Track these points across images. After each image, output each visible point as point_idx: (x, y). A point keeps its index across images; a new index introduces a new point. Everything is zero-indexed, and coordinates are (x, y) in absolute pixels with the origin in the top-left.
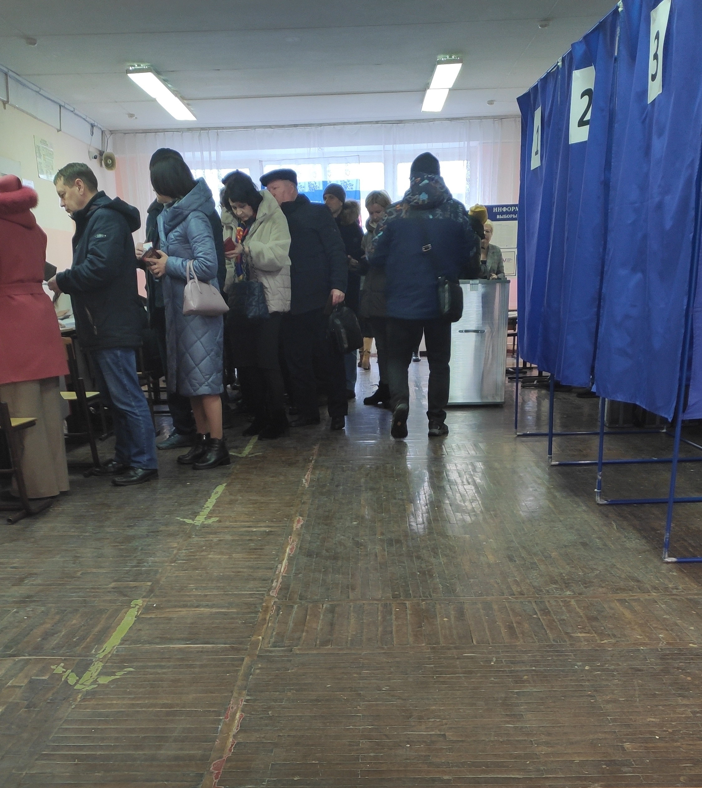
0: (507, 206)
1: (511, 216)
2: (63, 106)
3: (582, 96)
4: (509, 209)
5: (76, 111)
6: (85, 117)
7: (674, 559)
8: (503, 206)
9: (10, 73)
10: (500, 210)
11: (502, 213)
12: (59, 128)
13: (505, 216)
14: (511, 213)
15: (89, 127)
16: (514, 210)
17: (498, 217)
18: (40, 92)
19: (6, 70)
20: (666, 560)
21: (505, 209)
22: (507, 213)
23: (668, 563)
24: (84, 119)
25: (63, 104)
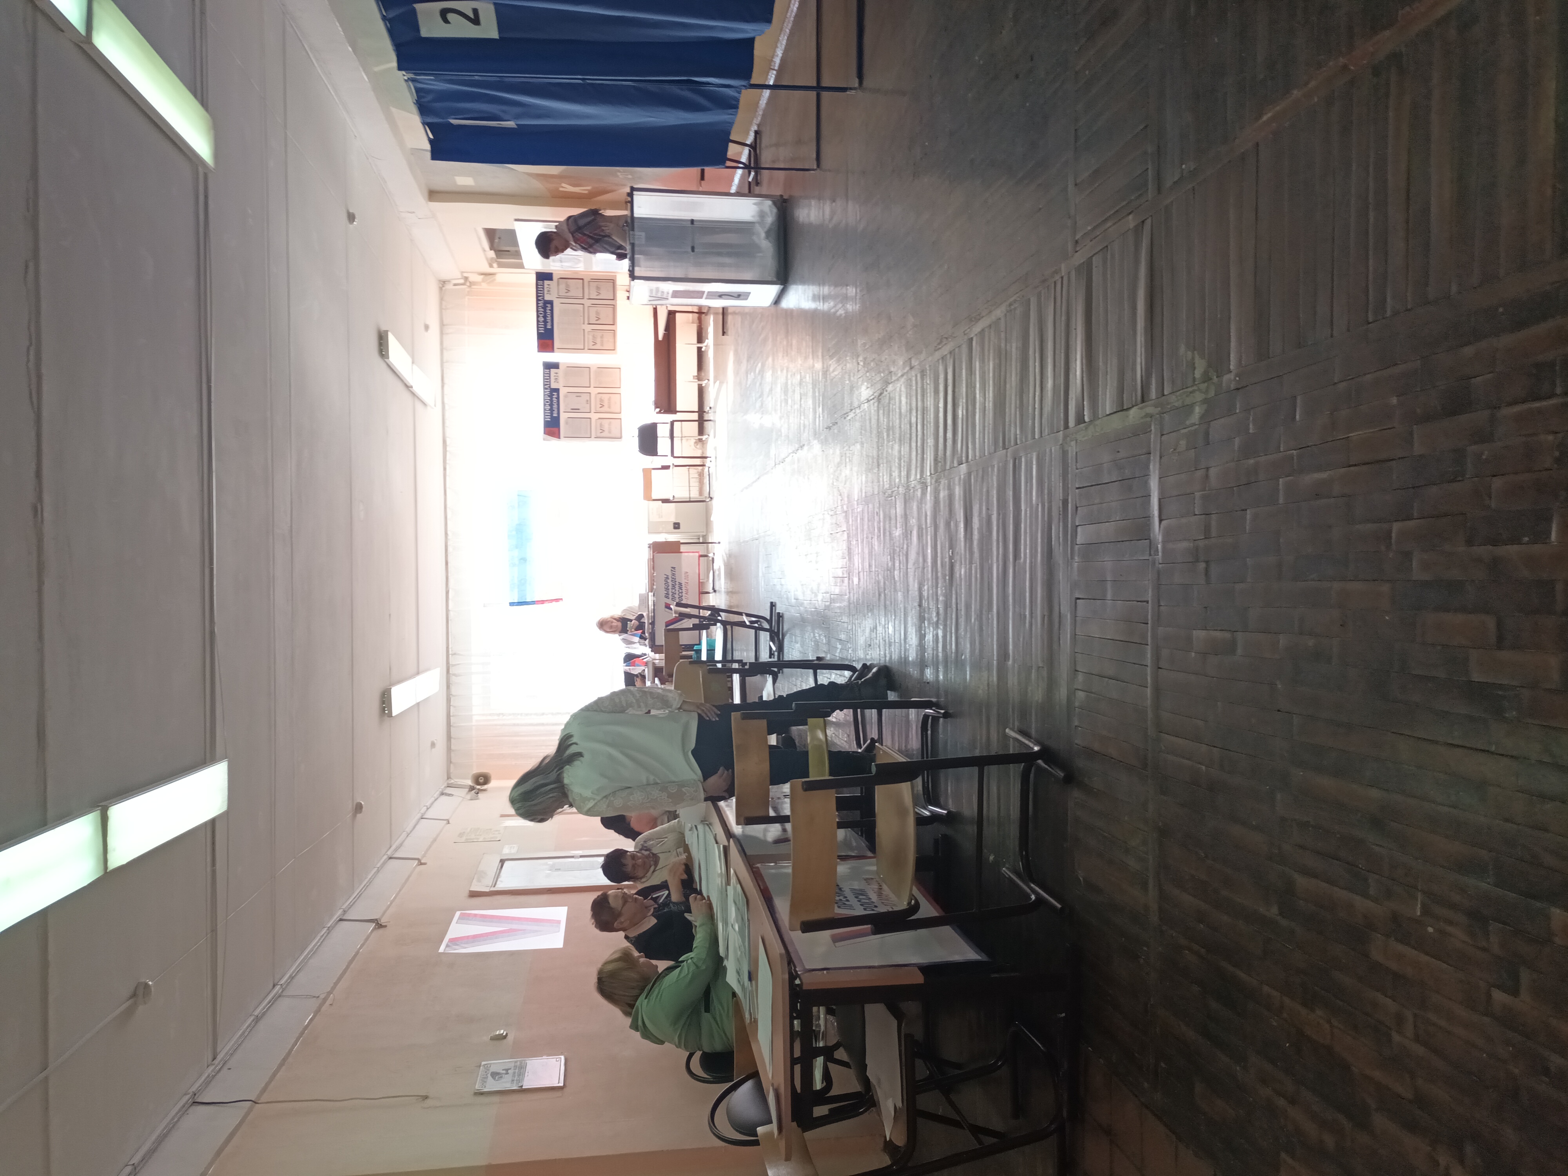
0: (538, 317)
1: (549, 311)
2: (422, 816)
3: (446, 21)
5: (428, 804)
6: (433, 799)
8: (538, 321)
9: (389, 853)
12: (445, 822)
15: (444, 798)
16: (542, 308)
17: (549, 327)
18: (409, 832)
19: (385, 857)
24: (436, 800)
25: (419, 815)
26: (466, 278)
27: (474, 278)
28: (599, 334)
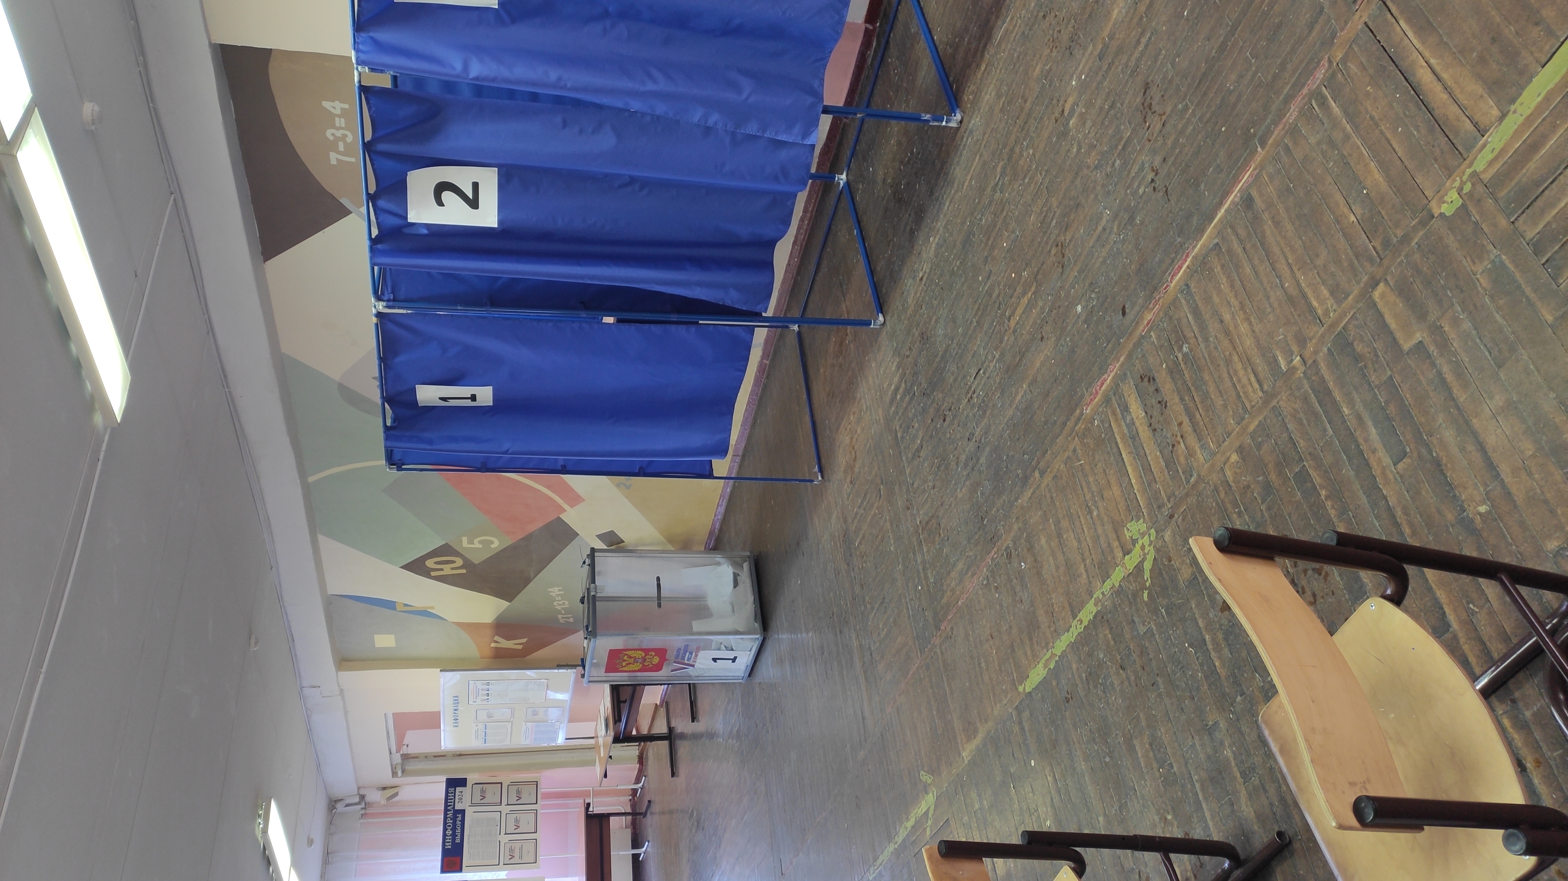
1: (458, 823)
3: (440, 203)
4: (450, 826)
10: (449, 839)
11: (454, 835)
13: (459, 831)
14: (454, 824)
16: (451, 819)
17: (458, 841)
21: (449, 832)
22: (454, 829)
26: (362, 796)
27: (371, 794)
28: (517, 846)
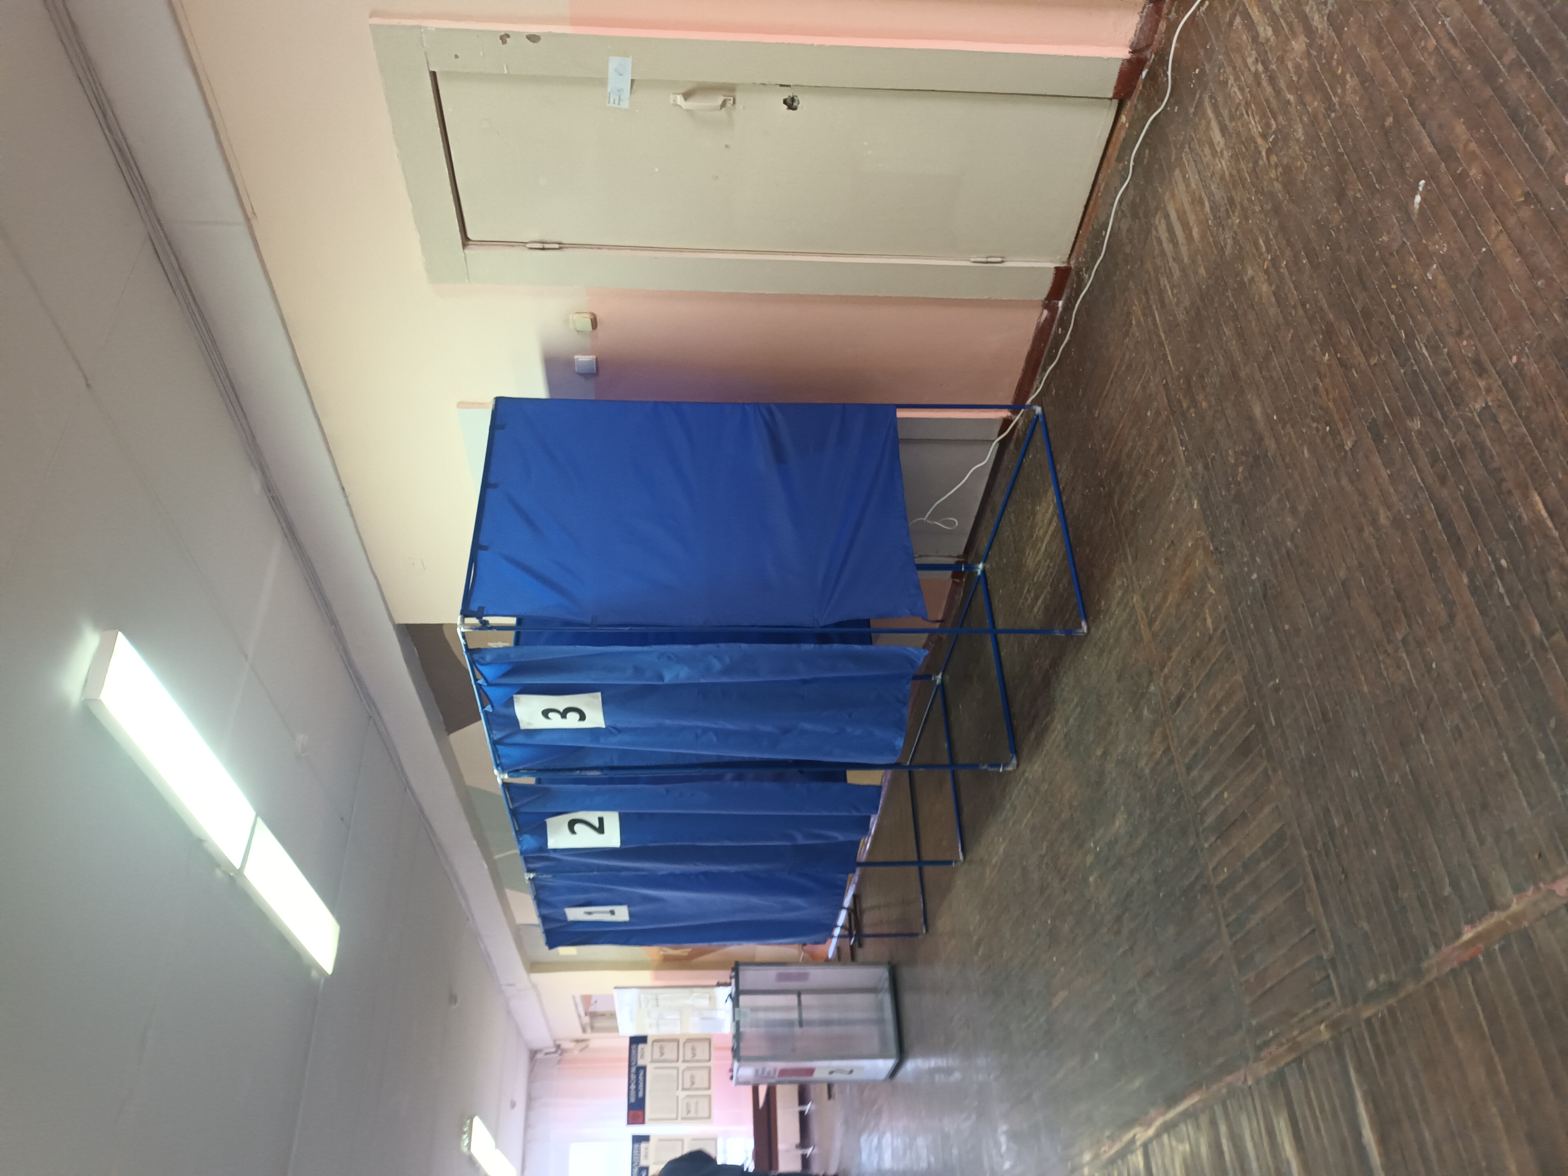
0: (629, 1084)
1: (641, 1078)
3: (573, 831)
4: (633, 1082)
7: (1084, 624)
8: (629, 1090)
10: (633, 1093)
11: (637, 1090)
13: (641, 1085)
14: (637, 1079)
16: (634, 1075)
17: (641, 1095)
20: (1085, 631)
21: (633, 1087)
22: (637, 1084)
23: (1089, 629)
26: (558, 1047)
27: (566, 1045)
28: (693, 1102)
